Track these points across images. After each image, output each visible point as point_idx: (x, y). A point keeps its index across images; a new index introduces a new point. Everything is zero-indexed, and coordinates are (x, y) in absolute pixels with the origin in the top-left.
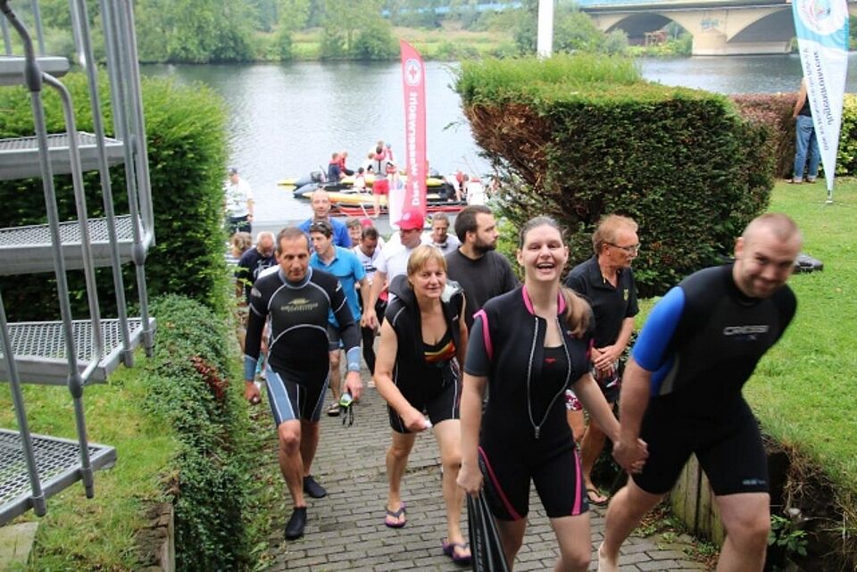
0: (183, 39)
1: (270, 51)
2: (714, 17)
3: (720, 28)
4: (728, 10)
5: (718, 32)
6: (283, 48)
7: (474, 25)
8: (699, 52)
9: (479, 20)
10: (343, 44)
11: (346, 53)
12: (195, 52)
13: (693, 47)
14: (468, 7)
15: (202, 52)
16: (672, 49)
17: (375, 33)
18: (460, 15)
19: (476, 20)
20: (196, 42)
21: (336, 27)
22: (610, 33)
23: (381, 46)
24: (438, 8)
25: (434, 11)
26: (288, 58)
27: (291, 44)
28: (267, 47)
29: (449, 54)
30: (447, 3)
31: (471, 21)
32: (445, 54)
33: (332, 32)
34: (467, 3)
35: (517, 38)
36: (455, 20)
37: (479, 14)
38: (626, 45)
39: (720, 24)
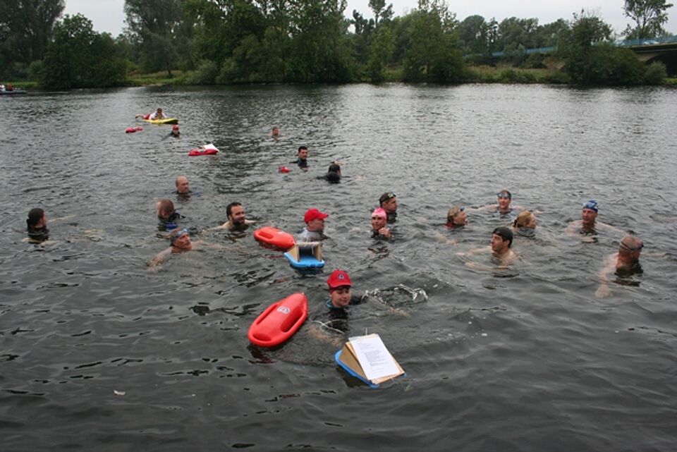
0: (296, 63)
1: (364, 75)
6: (374, 73)
7: (523, 64)
9: (527, 60)
10: (423, 69)
11: (424, 76)
12: (304, 74)
14: (517, 51)
15: (309, 73)
17: (450, 60)
18: (512, 57)
19: (525, 60)
20: (305, 66)
21: (418, 55)
22: (650, 64)
23: (454, 71)
24: (494, 52)
25: (491, 54)
26: (377, 80)
27: (380, 69)
28: (362, 71)
29: (511, 79)
30: (501, 49)
31: (521, 61)
32: (507, 79)
33: (415, 59)
34: (517, 48)
35: (569, 67)
36: (508, 61)
37: (527, 56)
38: (666, 75)
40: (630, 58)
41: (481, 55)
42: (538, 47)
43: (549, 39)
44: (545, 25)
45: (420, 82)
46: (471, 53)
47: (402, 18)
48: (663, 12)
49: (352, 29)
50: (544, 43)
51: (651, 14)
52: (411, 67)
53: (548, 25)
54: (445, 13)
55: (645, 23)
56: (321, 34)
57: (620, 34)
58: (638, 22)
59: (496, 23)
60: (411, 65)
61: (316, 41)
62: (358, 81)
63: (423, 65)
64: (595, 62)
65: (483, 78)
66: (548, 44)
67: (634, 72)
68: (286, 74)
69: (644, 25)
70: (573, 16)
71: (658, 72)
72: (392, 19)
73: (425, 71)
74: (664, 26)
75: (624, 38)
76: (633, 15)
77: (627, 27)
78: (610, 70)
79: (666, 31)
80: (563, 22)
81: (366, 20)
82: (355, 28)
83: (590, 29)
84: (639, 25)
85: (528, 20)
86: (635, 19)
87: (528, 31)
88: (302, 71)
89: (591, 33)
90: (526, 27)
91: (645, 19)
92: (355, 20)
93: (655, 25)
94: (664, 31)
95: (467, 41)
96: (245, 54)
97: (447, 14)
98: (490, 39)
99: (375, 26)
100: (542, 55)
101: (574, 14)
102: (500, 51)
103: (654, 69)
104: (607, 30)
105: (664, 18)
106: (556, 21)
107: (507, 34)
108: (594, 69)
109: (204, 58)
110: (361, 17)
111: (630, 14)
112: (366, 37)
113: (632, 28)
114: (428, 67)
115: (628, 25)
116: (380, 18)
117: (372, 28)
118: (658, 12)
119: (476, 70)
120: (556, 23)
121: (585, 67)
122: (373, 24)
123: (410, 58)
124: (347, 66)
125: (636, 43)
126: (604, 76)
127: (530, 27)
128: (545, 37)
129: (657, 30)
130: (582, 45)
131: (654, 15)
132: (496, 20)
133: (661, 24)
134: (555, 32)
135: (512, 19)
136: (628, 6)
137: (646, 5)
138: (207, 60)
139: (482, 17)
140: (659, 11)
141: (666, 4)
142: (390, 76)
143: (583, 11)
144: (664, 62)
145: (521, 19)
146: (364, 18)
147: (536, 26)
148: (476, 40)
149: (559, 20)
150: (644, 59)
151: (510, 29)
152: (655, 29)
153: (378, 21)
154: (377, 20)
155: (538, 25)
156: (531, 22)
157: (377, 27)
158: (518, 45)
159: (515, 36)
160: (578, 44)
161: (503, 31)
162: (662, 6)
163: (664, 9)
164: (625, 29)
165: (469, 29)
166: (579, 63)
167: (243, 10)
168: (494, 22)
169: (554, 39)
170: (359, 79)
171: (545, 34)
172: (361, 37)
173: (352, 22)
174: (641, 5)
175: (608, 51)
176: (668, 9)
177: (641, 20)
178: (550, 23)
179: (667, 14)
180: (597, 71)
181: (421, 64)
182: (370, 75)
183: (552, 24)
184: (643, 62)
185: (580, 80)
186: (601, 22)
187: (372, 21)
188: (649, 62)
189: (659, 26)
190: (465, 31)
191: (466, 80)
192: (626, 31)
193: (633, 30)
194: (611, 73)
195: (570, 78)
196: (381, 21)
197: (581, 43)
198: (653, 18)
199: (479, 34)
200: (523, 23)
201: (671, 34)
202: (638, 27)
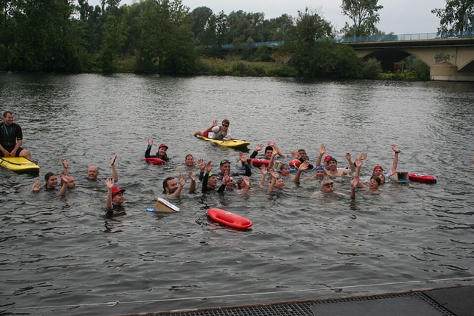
0: (22, 51)
1: (94, 65)
2: (446, 53)
3: (452, 61)
4: (457, 47)
5: (450, 64)
6: (105, 63)
7: (252, 57)
8: (436, 78)
9: (255, 53)
10: (155, 61)
11: (157, 68)
13: (431, 75)
14: (246, 44)
15: (37, 62)
16: (415, 76)
17: (182, 52)
18: (240, 50)
19: (253, 53)
20: (33, 53)
21: (151, 47)
22: (367, 60)
23: (187, 63)
24: (223, 44)
25: (220, 47)
26: (108, 71)
27: (111, 59)
28: (92, 61)
29: (241, 72)
30: (230, 41)
31: (249, 54)
32: (238, 72)
33: (146, 50)
34: (245, 41)
35: (296, 61)
36: (236, 54)
37: (255, 49)
38: (381, 70)
39: (451, 58)
40: (350, 54)
41: (210, 47)
42: (265, 41)
43: (274, 33)
44: (271, 20)
45: (152, 74)
46: (200, 45)
47: (129, 7)
48: (375, 13)
49: (76, 16)
50: (270, 36)
51: (365, 14)
52: (143, 59)
53: (274, 19)
54: (179, 5)
56: (49, 21)
57: (339, 31)
58: (355, 21)
59: (225, 16)
60: (143, 57)
61: (44, 28)
62: (88, 71)
63: (155, 56)
64: (320, 58)
65: (214, 70)
66: (274, 38)
67: (353, 67)
68: (10, 62)
69: (360, 23)
70: (298, 13)
71: (375, 67)
72: (119, 7)
73: (157, 63)
74: (377, 25)
75: (343, 34)
76: (350, 14)
77: (345, 24)
78: (333, 65)
79: (379, 30)
80: (287, 17)
81: (92, 7)
82: (80, 15)
83: (314, 27)
84: (355, 23)
85: (255, 14)
86: (351, 18)
87: (255, 25)
88: (29, 59)
89: (314, 30)
90: (253, 21)
91: (360, 19)
92: (80, 7)
93: (369, 24)
94: (377, 30)
95: (196, 33)
97: (180, 7)
98: (219, 31)
99: (101, 14)
100: (270, 49)
101: (299, 11)
102: (229, 43)
103: (370, 65)
104: (328, 28)
105: (377, 18)
106: (281, 16)
107: (235, 27)
108: (318, 64)
110: (87, 4)
111: (347, 13)
112: (91, 25)
113: (349, 26)
114: (161, 58)
115: (346, 23)
116: (106, 6)
117: (98, 15)
118: (371, 13)
119: (208, 62)
120: (281, 18)
121: (310, 61)
122: (100, 12)
123: (142, 49)
124: (77, 56)
125: (354, 40)
126: (328, 70)
127: (256, 21)
128: (271, 31)
129: (371, 28)
130: (307, 41)
131: (368, 15)
132: (225, 14)
133: (374, 24)
134: (280, 27)
135: (240, 13)
136: (345, 5)
137: (360, 5)
139: (209, 9)
140: (372, 11)
141: (378, 5)
142: (122, 67)
143: (307, 9)
144: (378, 59)
145: (248, 13)
146: (90, 5)
147: (263, 20)
148: (205, 32)
149: (283, 16)
150: (361, 55)
151: (238, 22)
152: (369, 27)
153: (105, 8)
154: (103, 7)
155: (264, 19)
156: (257, 16)
157: (103, 14)
158: (246, 39)
159: (243, 29)
160: (303, 41)
161: (231, 24)
162: (374, 7)
163: (376, 11)
164: (343, 27)
165: (197, 20)
166: (304, 58)
168: (222, 15)
169: (279, 33)
170: (89, 69)
171: (271, 28)
172: (87, 24)
173: (77, 8)
174: (356, 5)
175: (330, 47)
176: (379, 10)
177: (358, 20)
178: (276, 18)
179: (379, 15)
180: (321, 66)
181: (153, 56)
182: (102, 66)
183: (277, 18)
184: (360, 58)
185: (306, 74)
186: (323, 20)
187: (97, 8)
188: (366, 58)
189: (373, 26)
190: (194, 22)
191: (199, 73)
192: (345, 29)
193: (350, 28)
194: (334, 68)
195: (297, 72)
196: (108, 9)
197: (305, 39)
198: (367, 18)
199: (207, 26)
200: (250, 17)
201: (383, 33)
202: (355, 25)
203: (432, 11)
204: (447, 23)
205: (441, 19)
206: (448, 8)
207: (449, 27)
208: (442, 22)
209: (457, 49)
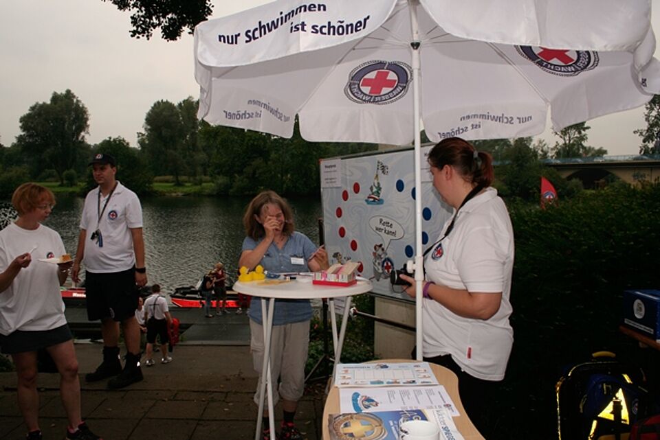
2: (642, 172)
3: (647, 179)
22: (570, 180)
38: (583, 187)
39: (646, 176)
48: (583, 132)
51: (574, 134)
55: (570, 141)
57: (551, 149)
58: (564, 139)
64: (528, 180)
71: (577, 186)
74: (585, 143)
76: (560, 134)
79: (587, 147)
84: (565, 142)
86: (562, 137)
89: (524, 157)
91: (570, 137)
93: (578, 143)
94: (585, 147)
96: (254, 173)
103: (573, 184)
105: (585, 138)
109: (219, 174)
113: (560, 145)
115: (557, 142)
118: (580, 133)
121: (520, 183)
129: (580, 146)
131: (577, 135)
133: (583, 142)
134: (498, 145)
138: (221, 176)
141: (585, 126)
150: (564, 175)
152: (578, 145)
162: (582, 128)
163: (584, 130)
164: (554, 145)
166: (516, 180)
167: (253, 138)
171: (489, 147)
176: (587, 131)
177: (567, 138)
179: (587, 135)
184: (564, 178)
188: (569, 178)
189: (581, 144)
192: (556, 147)
197: (516, 164)
198: (575, 138)
201: (593, 148)
202: (565, 144)
203: (634, 132)
204: (649, 142)
205: (642, 138)
206: (649, 129)
207: (651, 145)
208: (644, 141)
209: (652, 169)
